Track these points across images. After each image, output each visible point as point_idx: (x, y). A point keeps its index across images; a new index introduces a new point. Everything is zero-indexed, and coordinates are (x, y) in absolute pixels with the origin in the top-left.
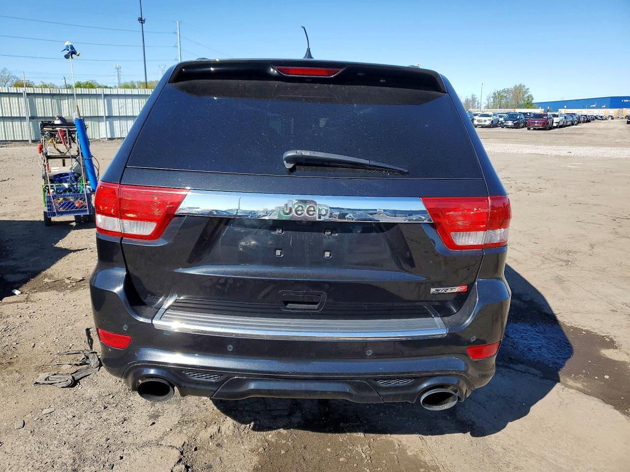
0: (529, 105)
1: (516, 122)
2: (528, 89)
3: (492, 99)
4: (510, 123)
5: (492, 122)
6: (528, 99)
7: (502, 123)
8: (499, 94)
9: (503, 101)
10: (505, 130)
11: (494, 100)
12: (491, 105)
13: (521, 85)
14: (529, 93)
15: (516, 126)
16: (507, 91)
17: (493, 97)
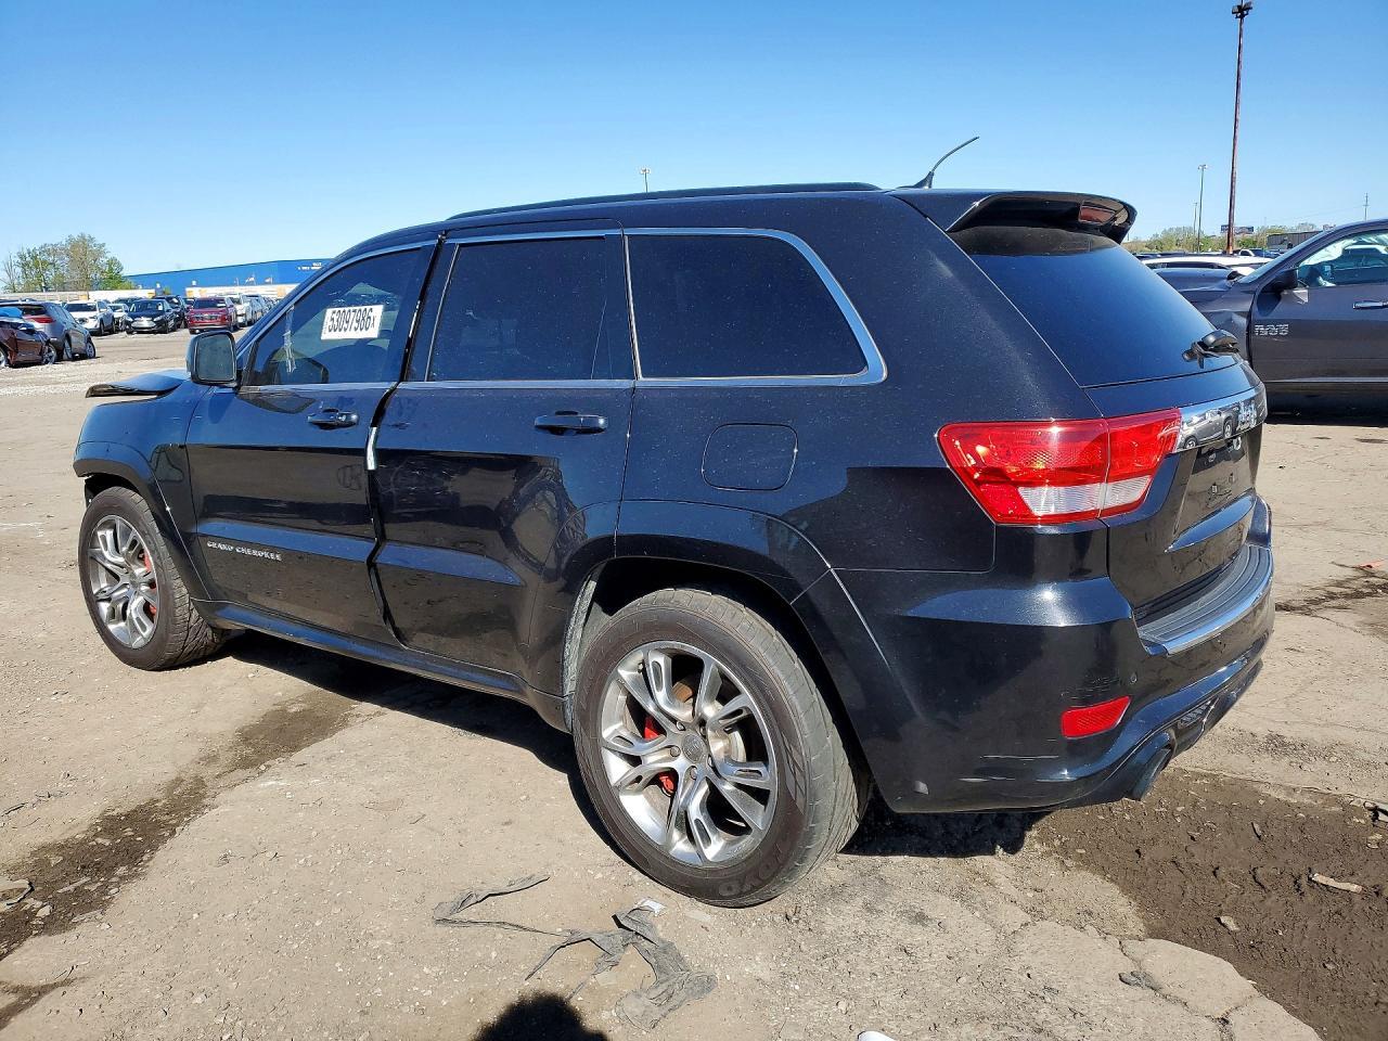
0: (114, 280)
1: (159, 318)
2: (103, 245)
3: (19, 270)
4: (145, 322)
5: (101, 321)
6: (111, 270)
7: (128, 323)
8: (34, 258)
9: (50, 275)
10: (136, 337)
11: (24, 272)
12: (19, 284)
13: (83, 237)
14: (109, 256)
15: (162, 328)
16: (54, 251)
17: (18, 264)
